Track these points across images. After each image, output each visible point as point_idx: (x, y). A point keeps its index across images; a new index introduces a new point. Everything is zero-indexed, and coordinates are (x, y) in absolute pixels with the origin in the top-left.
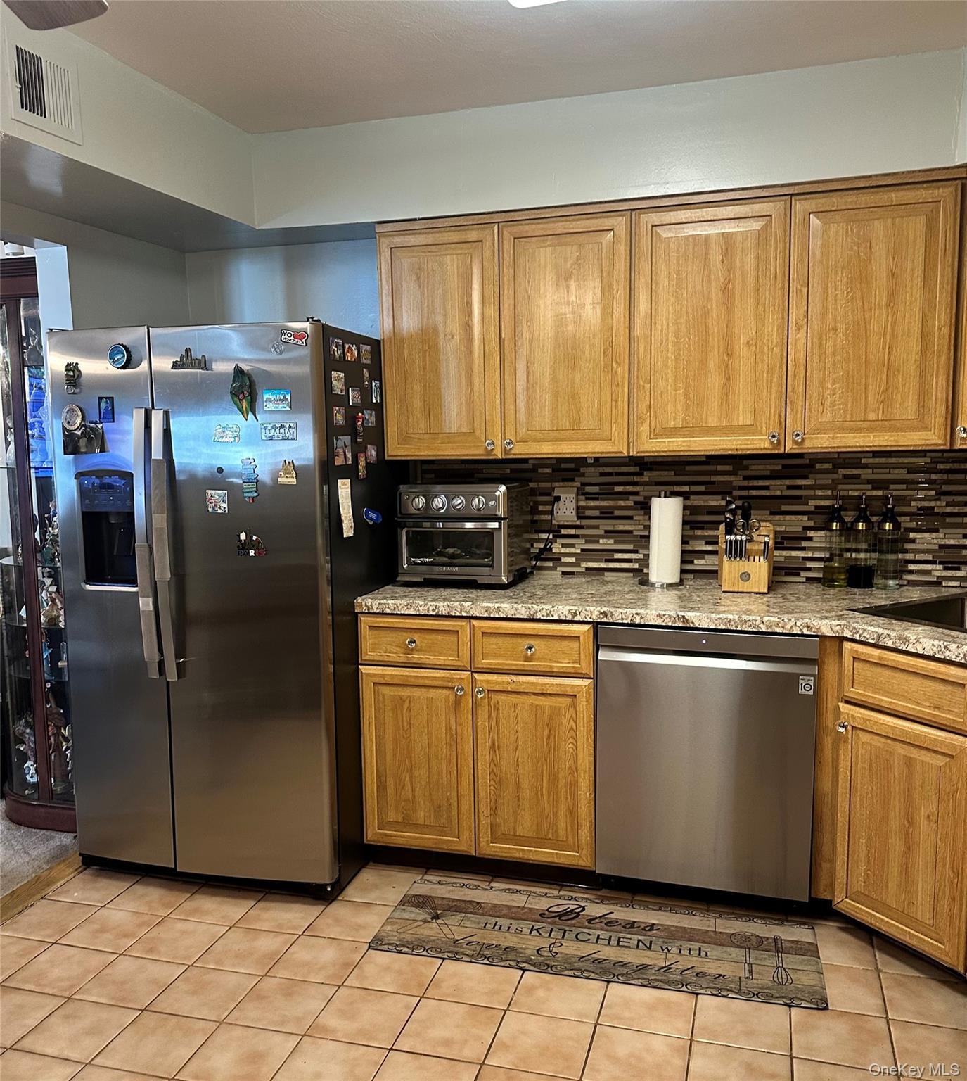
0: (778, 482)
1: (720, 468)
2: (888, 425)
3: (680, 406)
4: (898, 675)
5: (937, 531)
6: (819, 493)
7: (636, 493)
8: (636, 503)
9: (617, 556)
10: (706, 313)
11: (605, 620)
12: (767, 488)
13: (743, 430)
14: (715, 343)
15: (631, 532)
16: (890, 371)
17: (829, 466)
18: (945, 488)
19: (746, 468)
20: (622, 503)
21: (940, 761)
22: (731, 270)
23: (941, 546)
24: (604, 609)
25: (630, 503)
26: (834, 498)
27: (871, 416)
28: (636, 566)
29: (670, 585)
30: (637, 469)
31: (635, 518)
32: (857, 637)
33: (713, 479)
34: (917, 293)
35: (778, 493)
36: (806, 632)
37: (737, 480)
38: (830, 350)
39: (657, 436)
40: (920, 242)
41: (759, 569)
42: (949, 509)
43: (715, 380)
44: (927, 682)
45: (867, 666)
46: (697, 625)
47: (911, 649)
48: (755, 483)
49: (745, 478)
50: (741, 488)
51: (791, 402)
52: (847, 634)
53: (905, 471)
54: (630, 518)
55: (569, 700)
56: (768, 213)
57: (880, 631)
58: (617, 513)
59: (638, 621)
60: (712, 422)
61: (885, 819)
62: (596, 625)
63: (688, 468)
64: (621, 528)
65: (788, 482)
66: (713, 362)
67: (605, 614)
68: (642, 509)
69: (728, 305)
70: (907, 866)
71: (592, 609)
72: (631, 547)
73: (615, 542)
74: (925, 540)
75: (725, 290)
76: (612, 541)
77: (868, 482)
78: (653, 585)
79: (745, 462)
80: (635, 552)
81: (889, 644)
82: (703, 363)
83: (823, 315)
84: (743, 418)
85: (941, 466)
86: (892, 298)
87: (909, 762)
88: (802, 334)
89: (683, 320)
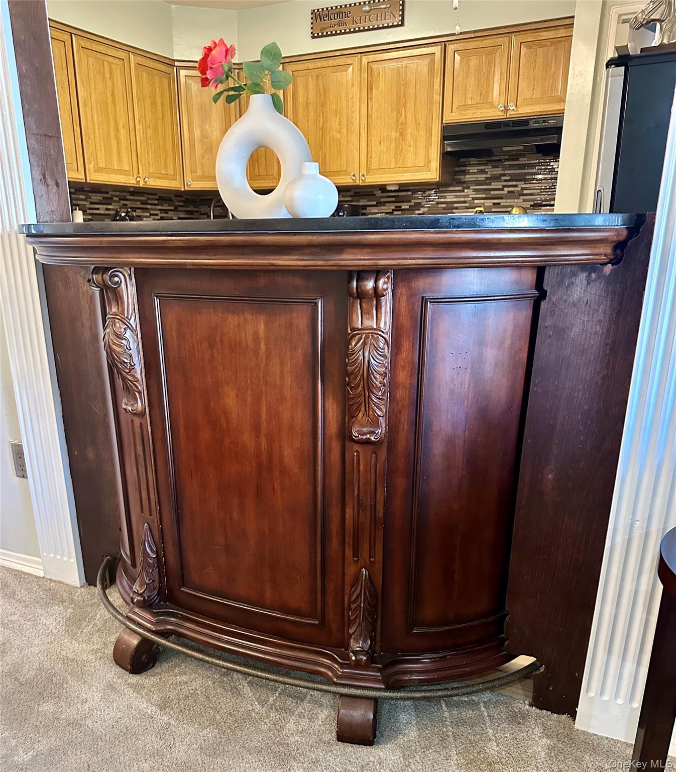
2: (167, 177)
3: (103, 157)
10: (107, 105)
13: (125, 173)
14: (112, 123)
22: (113, 84)
27: (162, 171)
34: (169, 116)
38: (149, 138)
39: (95, 171)
43: (114, 144)
51: (141, 161)
56: (122, 58)
66: (112, 135)
69: (114, 102)
75: (112, 95)
82: (109, 132)
84: (126, 167)
86: (163, 116)
88: (141, 127)
89: (99, 106)
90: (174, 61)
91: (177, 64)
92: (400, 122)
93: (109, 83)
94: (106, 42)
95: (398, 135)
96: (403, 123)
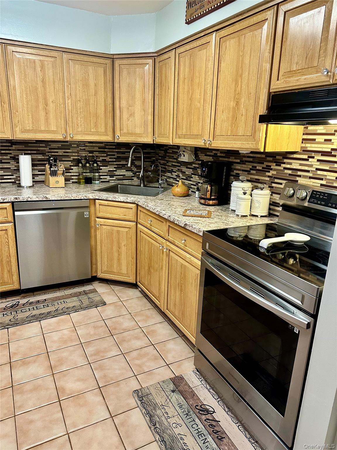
0: (61, 150)
1: (41, 145)
2: (97, 133)
3: (30, 122)
4: (113, 208)
5: (107, 166)
6: (74, 154)
7: (11, 154)
8: (11, 157)
9: (5, 177)
10: (36, 89)
11: (16, 201)
12: (57, 152)
13: (54, 132)
14: (41, 100)
15: (10, 168)
16: (97, 116)
17: (76, 146)
18: (108, 153)
19: (50, 145)
20: (5, 157)
21: (127, 230)
22: (44, 74)
23: (109, 171)
24: (15, 197)
25: (8, 157)
26: (78, 156)
27: (92, 130)
28: (13, 181)
29: (30, 187)
30: (10, 144)
31: (11, 163)
32: (100, 198)
33: (39, 149)
34: (103, 93)
35: (61, 154)
36: (85, 198)
37: (47, 149)
38: (79, 108)
39: (22, 132)
40: (102, 76)
41: (61, 179)
42: (110, 160)
43: (42, 113)
44: (122, 209)
45: (104, 207)
46: (51, 199)
47: (117, 200)
48: (52, 151)
49: (50, 149)
50: (49, 152)
51: (68, 124)
52: (97, 198)
53: (98, 148)
54: (9, 163)
56: (56, 56)
57: (107, 196)
58: (3, 161)
59: (29, 200)
60: (43, 128)
61: (112, 249)
62: (13, 203)
63: (29, 145)
64: (6, 167)
65: (64, 150)
66: (41, 107)
67: (16, 198)
68: (13, 159)
69: (44, 87)
70: (119, 260)
71: (11, 197)
72: (10, 174)
73: (4, 172)
74: (105, 169)
75: (43, 81)
76: (2, 172)
77: (88, 151)
78: (23, 187)
79: (50, 143)
80: (13, 175)
81: (110, 199)
82: (37, 107)
83: (76, 95)
84: (53, 128)
85: (107, 147)
86: (96, 93)
87: (118, 232)
88: (70, 101)
89: (28, 90)
90: (113, 55)
91: (115, 57)
92: (237, 92)
93: (40, 73)
94: (42, 47)
95: (235, 105)
96: (239, 93)
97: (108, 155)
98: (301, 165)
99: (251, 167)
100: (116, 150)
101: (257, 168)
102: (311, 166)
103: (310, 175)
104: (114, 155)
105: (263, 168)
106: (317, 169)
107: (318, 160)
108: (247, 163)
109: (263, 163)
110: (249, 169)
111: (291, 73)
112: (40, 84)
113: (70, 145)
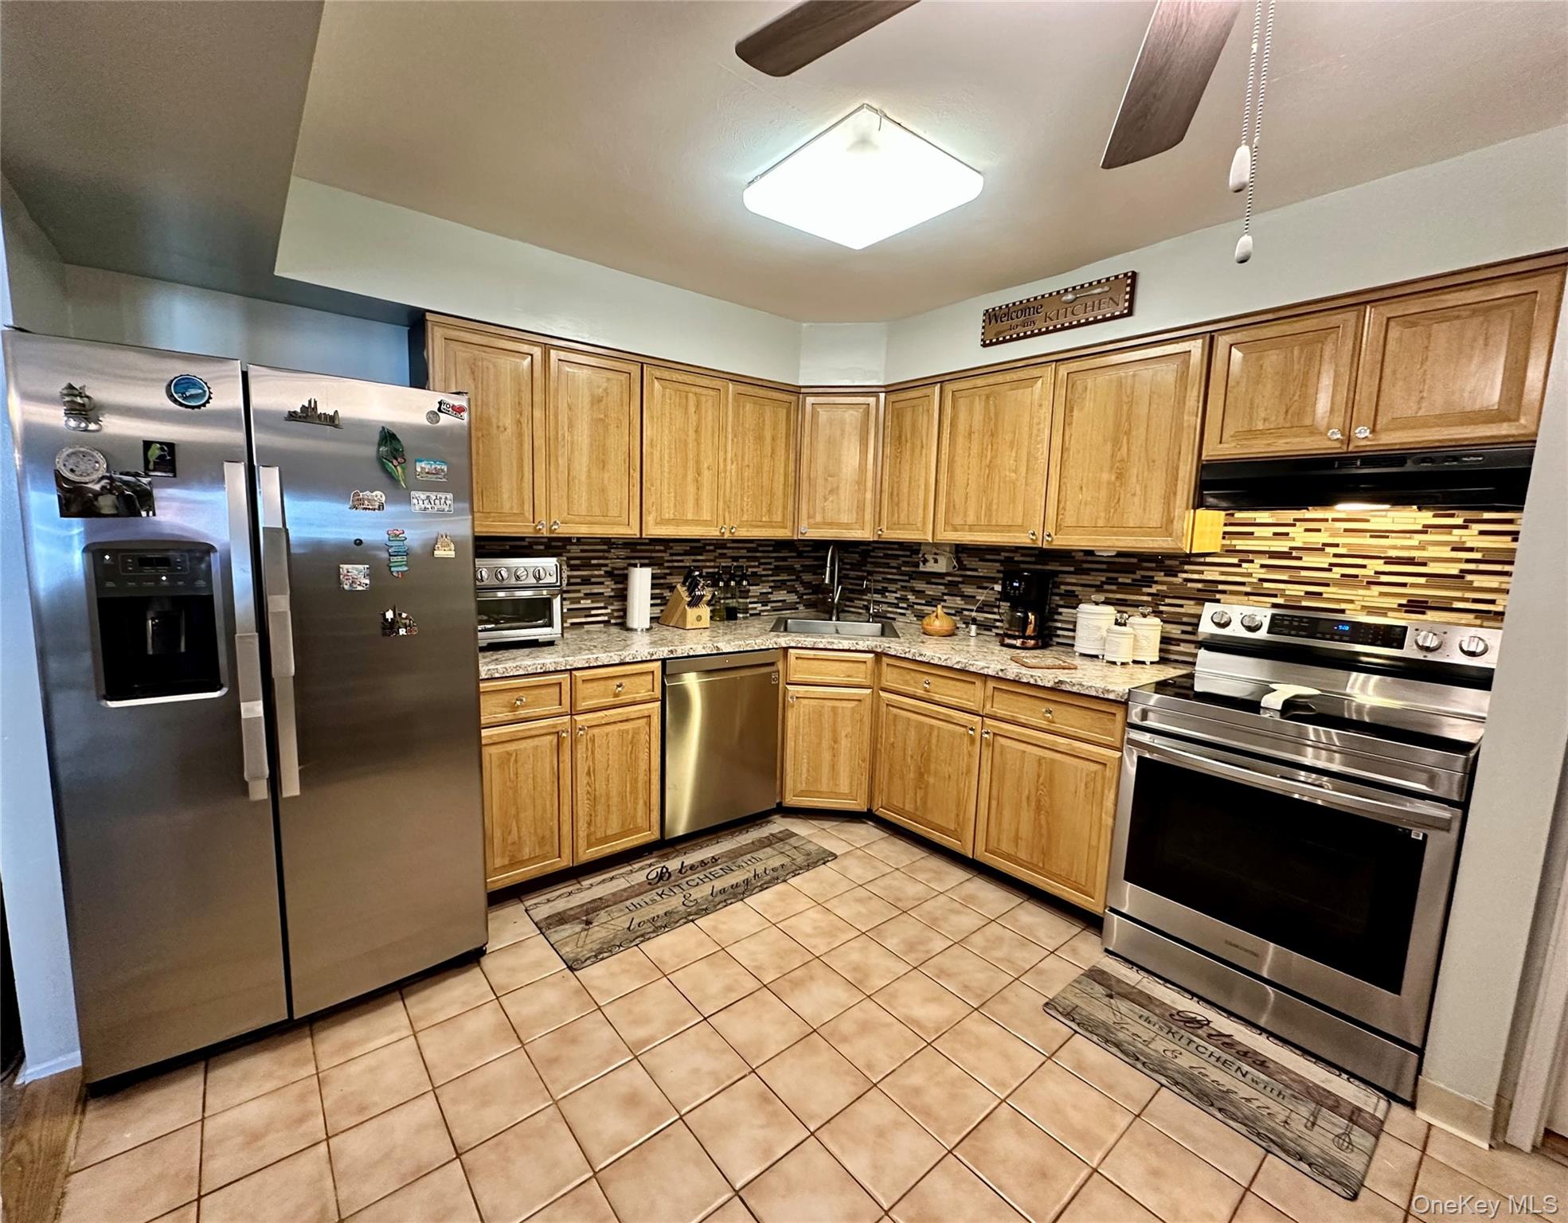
0: (688, 557)
1: (657, 548)
2: (770, 524)
3: (672, 505)
4: (826, 663)
5: (758, 585)
6: (708, 564)
7: (606, 565)
8: (606, 572)
9: (593, 612)
10: (686, 444)
11: (672, 656)
12: (682, 561)
13: (705, 523)
14: (691, 464)
15: (602, 593)
16: (772, 495)
17: (707, 548)
18: (762, 561)
19: (671, 548)
20: (596, 573)
21: (854, 704)
22: (699, 419)
23: (761, 593)
24: (671, 648)
25: (602, 573)
26: (718, 567)
27: (764, 519)
28: (606, 618)
29: (647, 630)
30: (605, 547)
31: (606, 583)
32: (800, 645)
33: (654, 555)
34: (783, 451)
36: (775, 646)
37: (667, 556)
38: (746, 478)
39: (657, 524)
40: (784, 423)
42: (764, 573)
43: (691, 489)
44: (843, 664)
45: (805, 661)
46: (724, 651)
47: (835, 647)
48: (675, 558)
52: (793, 644)
54: (602, 583)
55: (645, 720)
56: (718, 388)
57: (815, 640)
58: (593, 580)
59: (691, 654)
60: (690, 517)
61: (819, 744)
62: (664, 661)
63: (638, 547)
64: (596, 591)
65: (693, 557)
66: (690, 477)
67: (672, 652)
68: (609, 576)
69: (698, 442)
70: (833, 767)
71: (663, 649)
72: (602, 605)
73: (592, 602)
74: (755, 590)
75: (696, 431)
76: (589, 601)
77: (730, 557)
79: (671, 544)
80: (605, 608)
82: (685, 476)
83: (743, 457)
84: (706, 516)
85: (760, 549)
86: (773, 452)
87: (834, 709)
88: (734, 467)
89: (673, 447)
90: (800, 387)
91: (803, 390)
92: (1118, 458)
93: (693, 418)
94: (698, 370)
95: (1113, 478)
96: (1122, 460)
97: (760, 564)
98: (1223, 573)
99: (1104, 579)
100: (775, 555)
101: (1120, 580)
102: (1250, 575)
103: (1248, 589)
104: (770, 564)
105: (1133, 580)
106: (1262, 580)
107: (1262, 566)
108: (1092, 573)
109: (1134, 573)
110: (1099, 583)
111: (1251, 433)
112: (691, 433)
113: (703, 547)
